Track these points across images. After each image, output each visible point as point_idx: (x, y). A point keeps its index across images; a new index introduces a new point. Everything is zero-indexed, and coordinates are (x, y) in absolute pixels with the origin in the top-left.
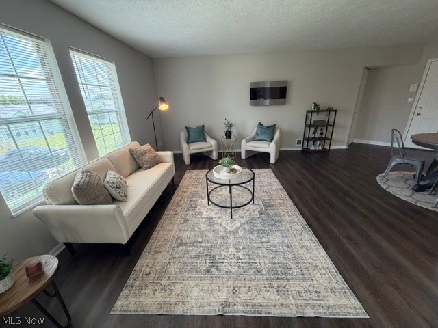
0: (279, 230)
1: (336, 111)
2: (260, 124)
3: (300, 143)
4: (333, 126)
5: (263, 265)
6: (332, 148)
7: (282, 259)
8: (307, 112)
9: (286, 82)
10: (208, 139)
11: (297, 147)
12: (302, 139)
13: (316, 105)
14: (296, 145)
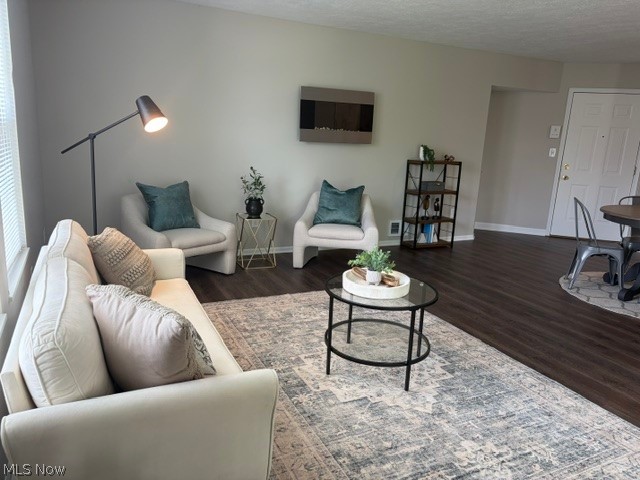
0: (508, 392)
1: (460, 164)
2: (326, 185)
3: (397, 231)
4: (457, 193)
5: (542, 452)
6: (457, 239)
7: (558, 435)
8: (409, 163)
9: (371, 95)
10: (203, 219)
11: (390, 238)
12: (400, 222)
13: (427, 151)
14: (390, 235)
